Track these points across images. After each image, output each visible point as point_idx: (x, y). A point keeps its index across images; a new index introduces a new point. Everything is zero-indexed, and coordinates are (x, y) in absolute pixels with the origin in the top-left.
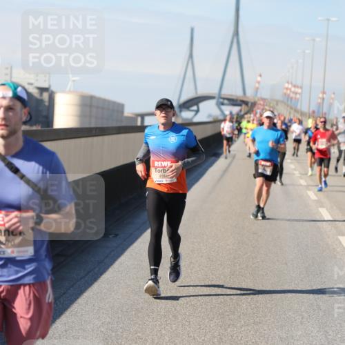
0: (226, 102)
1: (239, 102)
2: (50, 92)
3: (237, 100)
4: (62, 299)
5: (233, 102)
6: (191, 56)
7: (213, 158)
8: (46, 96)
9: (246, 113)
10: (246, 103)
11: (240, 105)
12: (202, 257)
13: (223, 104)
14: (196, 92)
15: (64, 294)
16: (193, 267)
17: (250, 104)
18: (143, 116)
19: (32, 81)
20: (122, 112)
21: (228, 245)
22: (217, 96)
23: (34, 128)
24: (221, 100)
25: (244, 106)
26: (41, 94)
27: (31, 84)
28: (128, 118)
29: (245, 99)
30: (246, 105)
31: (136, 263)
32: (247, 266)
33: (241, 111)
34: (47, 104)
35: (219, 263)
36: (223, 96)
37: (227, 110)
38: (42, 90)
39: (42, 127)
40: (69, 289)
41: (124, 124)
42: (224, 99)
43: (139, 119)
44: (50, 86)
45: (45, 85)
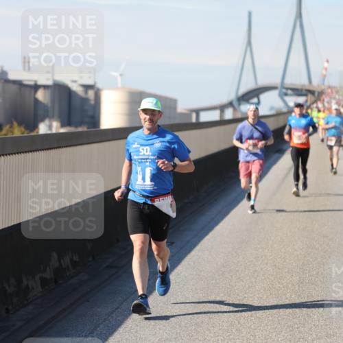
0: (290, 92)
1: (304, 92)
2: (96, 89)
3: (302, 90)
4: (114, 315)
5: (297, 92)
6: (249, 43)
7: (277, 155)
8: (91, 94)
9: (313, 103)
10: (312, 92)
11: (306, 95)
12: (267, 264)
13: (286, 94)
14: (256, 83)
15: (117, 309)
16: (258, 276)
17: (316, 94)
18: (197, 112)
19: (76, 79)
20: (175, 108)
21: (296, 250)
22: (279, 86)
23: (80, 129)
24: (284, 91)
25: (310, 96)
26: (86, 93)
27: (75, 82)
28: (182, 114)
29: (311, 88)
30: (311, 94)
31: (195, 273)
32: (318, 273)
33: (307, 101)
34: (92, 102)
35: (286, 270)
36: (286, 86)
37: (292, 101)
38: (87, 87)
39: (88, 128)
40: (122, 303)
41: (177, 121)
42: (287, 89)
43: (194, 115)
44: (95, 83)
45: (90, 82)
